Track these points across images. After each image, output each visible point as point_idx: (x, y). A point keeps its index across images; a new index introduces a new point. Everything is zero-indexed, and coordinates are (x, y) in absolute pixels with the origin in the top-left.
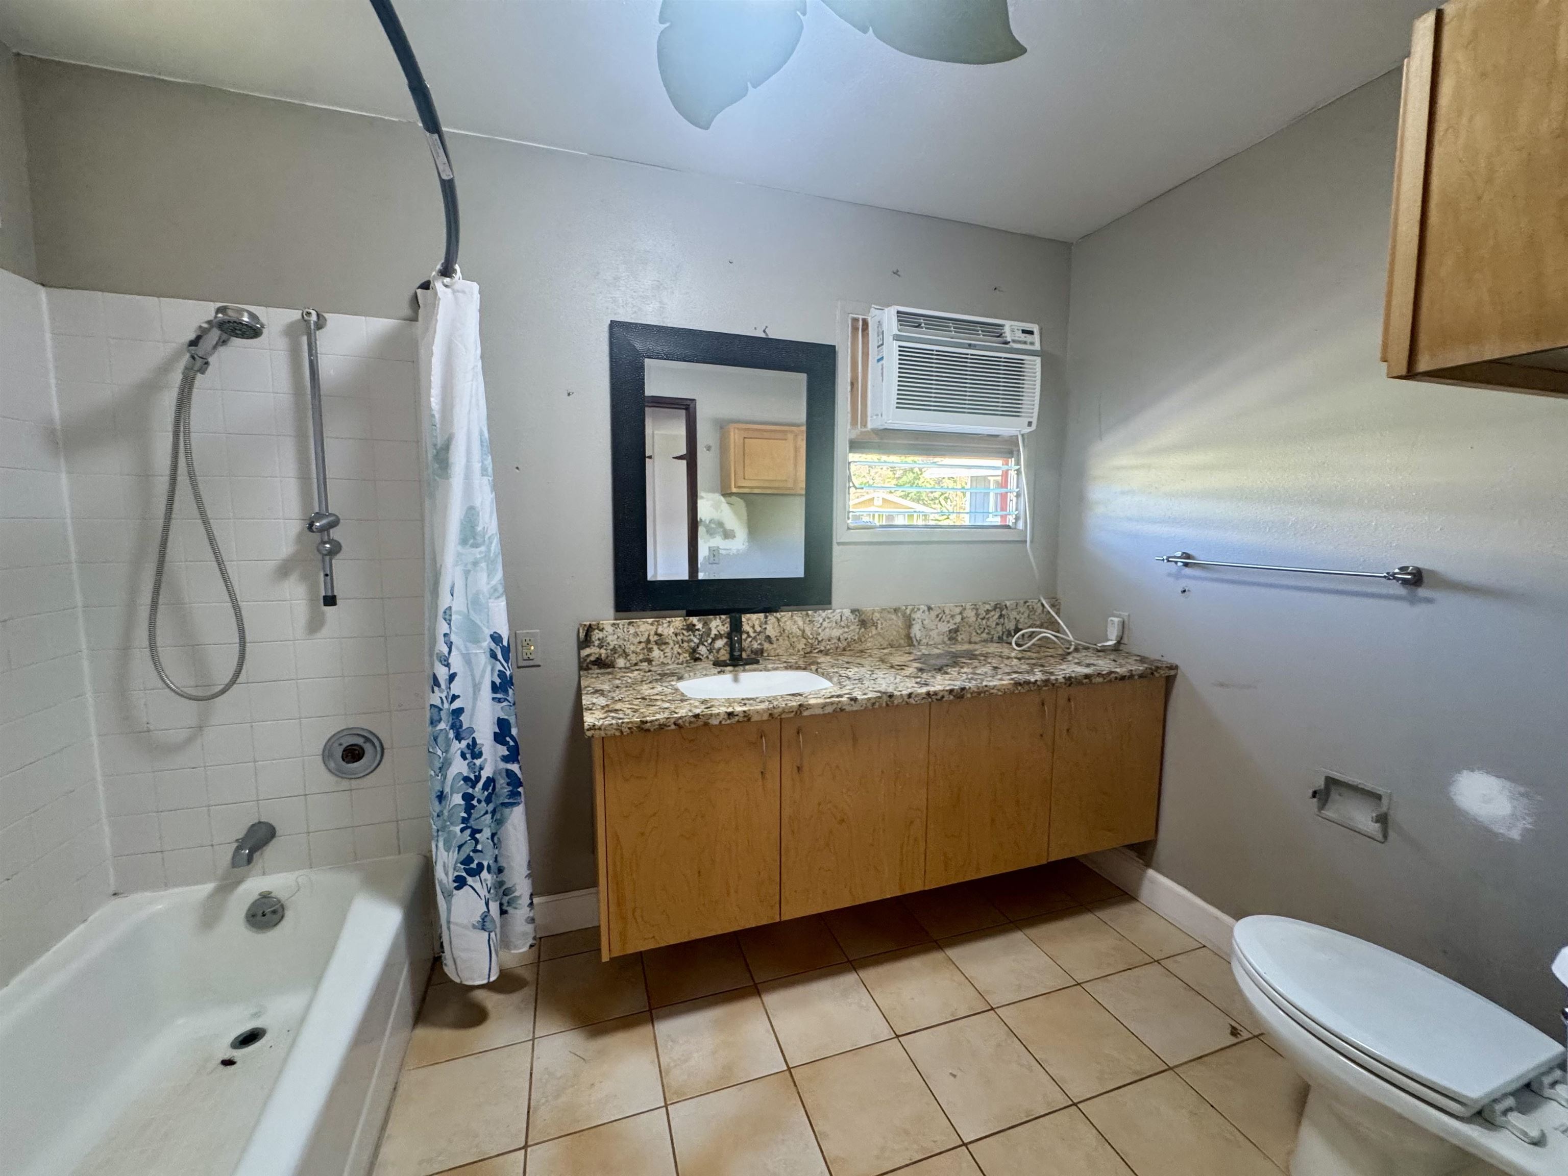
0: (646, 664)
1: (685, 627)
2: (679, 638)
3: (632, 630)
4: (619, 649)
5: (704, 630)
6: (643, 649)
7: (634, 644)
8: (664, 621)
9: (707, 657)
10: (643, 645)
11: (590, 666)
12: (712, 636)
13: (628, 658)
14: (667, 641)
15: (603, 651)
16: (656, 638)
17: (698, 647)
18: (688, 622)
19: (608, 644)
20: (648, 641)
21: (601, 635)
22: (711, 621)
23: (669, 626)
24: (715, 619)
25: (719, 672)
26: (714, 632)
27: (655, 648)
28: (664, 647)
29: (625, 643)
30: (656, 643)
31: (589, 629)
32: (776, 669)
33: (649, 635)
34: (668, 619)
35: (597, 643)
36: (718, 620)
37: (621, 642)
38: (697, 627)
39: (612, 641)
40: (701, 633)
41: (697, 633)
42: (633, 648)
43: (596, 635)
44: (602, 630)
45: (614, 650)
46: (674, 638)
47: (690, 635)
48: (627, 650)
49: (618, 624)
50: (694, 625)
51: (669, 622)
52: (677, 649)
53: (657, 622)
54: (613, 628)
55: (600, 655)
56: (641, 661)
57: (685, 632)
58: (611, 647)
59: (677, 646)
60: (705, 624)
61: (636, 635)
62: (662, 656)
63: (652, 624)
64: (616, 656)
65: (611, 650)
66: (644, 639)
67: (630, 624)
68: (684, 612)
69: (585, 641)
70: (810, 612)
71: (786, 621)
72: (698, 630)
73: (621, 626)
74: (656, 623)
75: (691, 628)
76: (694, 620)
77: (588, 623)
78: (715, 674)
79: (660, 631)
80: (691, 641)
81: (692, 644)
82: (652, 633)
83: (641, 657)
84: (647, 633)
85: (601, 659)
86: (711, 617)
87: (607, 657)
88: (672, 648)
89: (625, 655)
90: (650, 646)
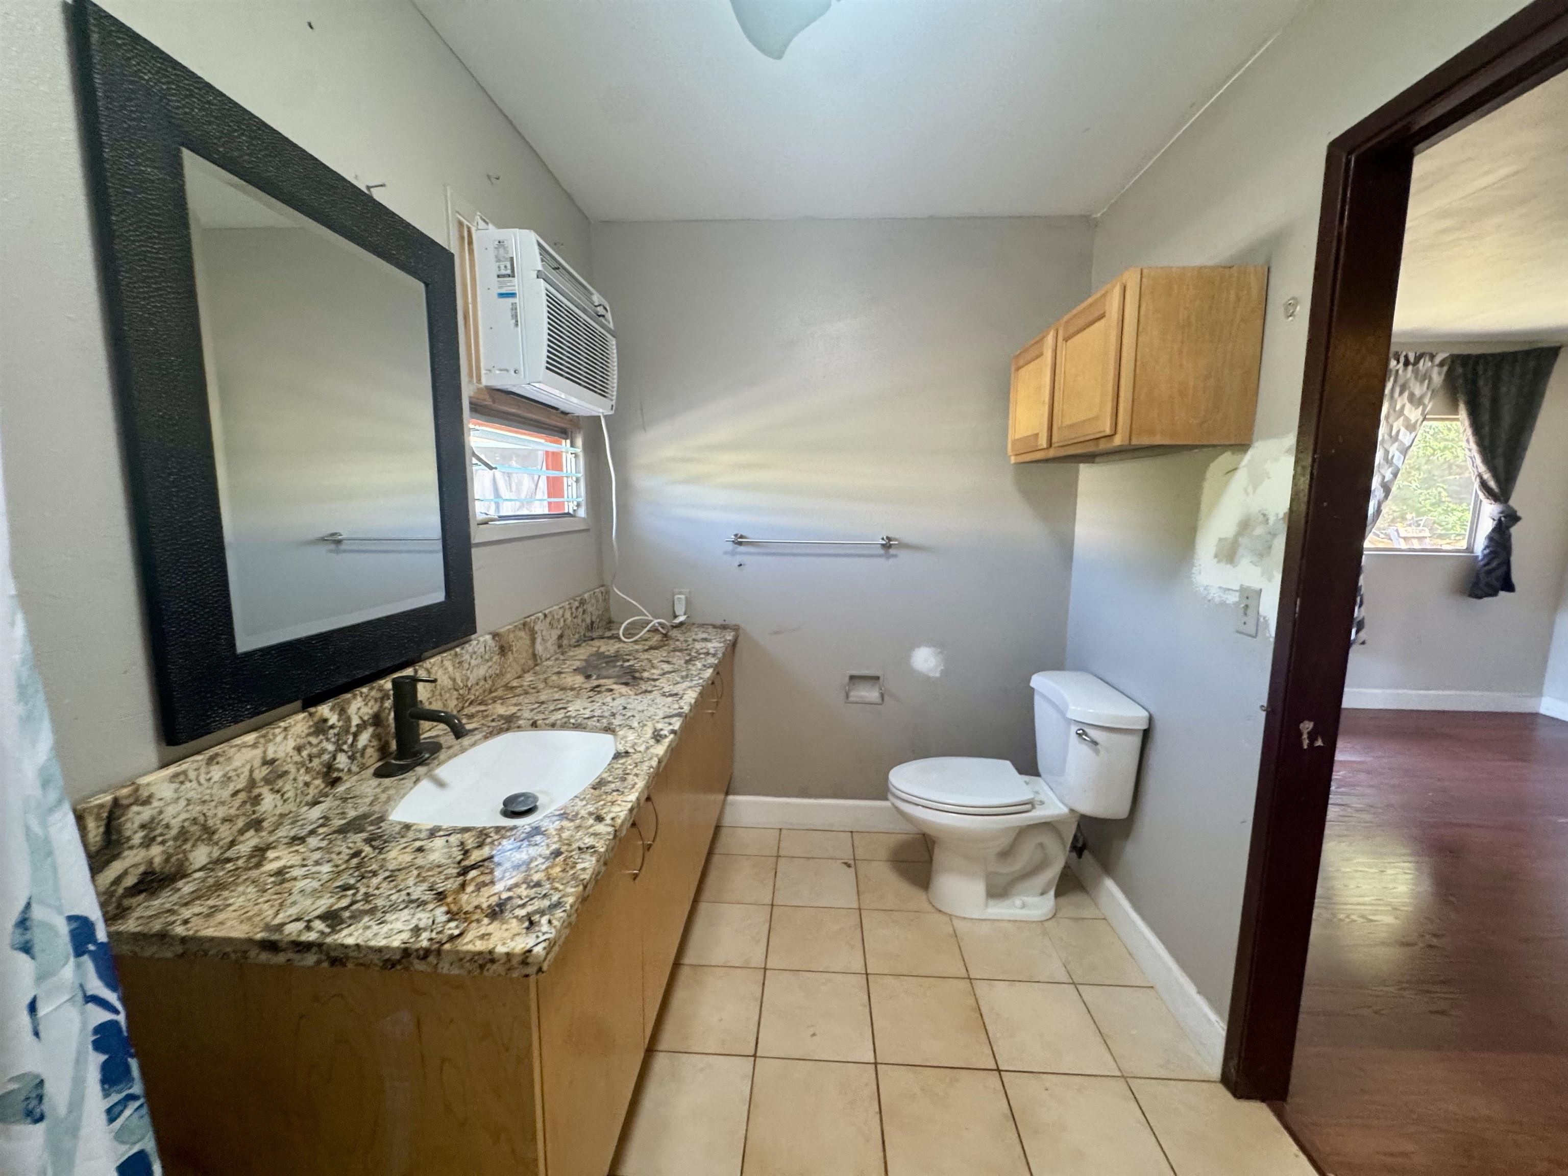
0: (251, 832)
1: (312, 730)
2: (305, 753)
3: (217, 773)
4: (194, 828)
6: (244, 803)
7: (223, 803)
8: (277, 731)
9: (349, 770)
10: (242, 796)
11: (126, 902)
12: (353, 729)
13: (216, 837)
14: (285, 768)
15: (156, 851)
16: (265, 770)
17: (335, 759)
18: (316, 719)
19: (167, 826)
20: (252, 783)
21: (146, 813)
22: (349, 702)
23: (285, 738)
24: (355, 697)
25: (415, 783)
26: (355, 721)
27: (265, 791)
28: (280, 783)
29: (205, 808)
30: (267, 781)
31: (115, 812)
33: (251, 771)
34: (282, 724)
35: (137, 839)
37: (195, 810)
38: (330, 723)
39: (175, 816)
40: (336, 731)
41: (332, 731)
42: (222, 812)
43: (138, 816)
44: (147, 802)
45: (183, 835)
46: (297, 758)
48: (210, 823)
49: (185, 773)
51: (286, 729)
52: (304, 777)
53: (264, 736)
54: (174, 786)
55: (150, 862)
56: (242, 832)
58: (174, 832)
59: (302, 771)
60: (342, 712)
61: (227, 779)
62: (280, 803)
63: (255, 746)
64: (188, 846)
65: (175, 839)
66: (241, 783)
67: (211, 760)
68: (298, 704)
69: (107, 846)
70: (458, 650)
71: (436, 672)
72: (332, 727)
73: (192, 775)
74: (262, 740)
77: (107, 798)
78: (411, 789)
79: (270, 755)
80: (323, 751)
81: (326, 757)
82: (257, 763)
83: (240, 823)
84: (248, 767)
85: (153, 873)
87: (167, 860)
88: (295, 779)
89: (208, 832)
90: (256, 792)
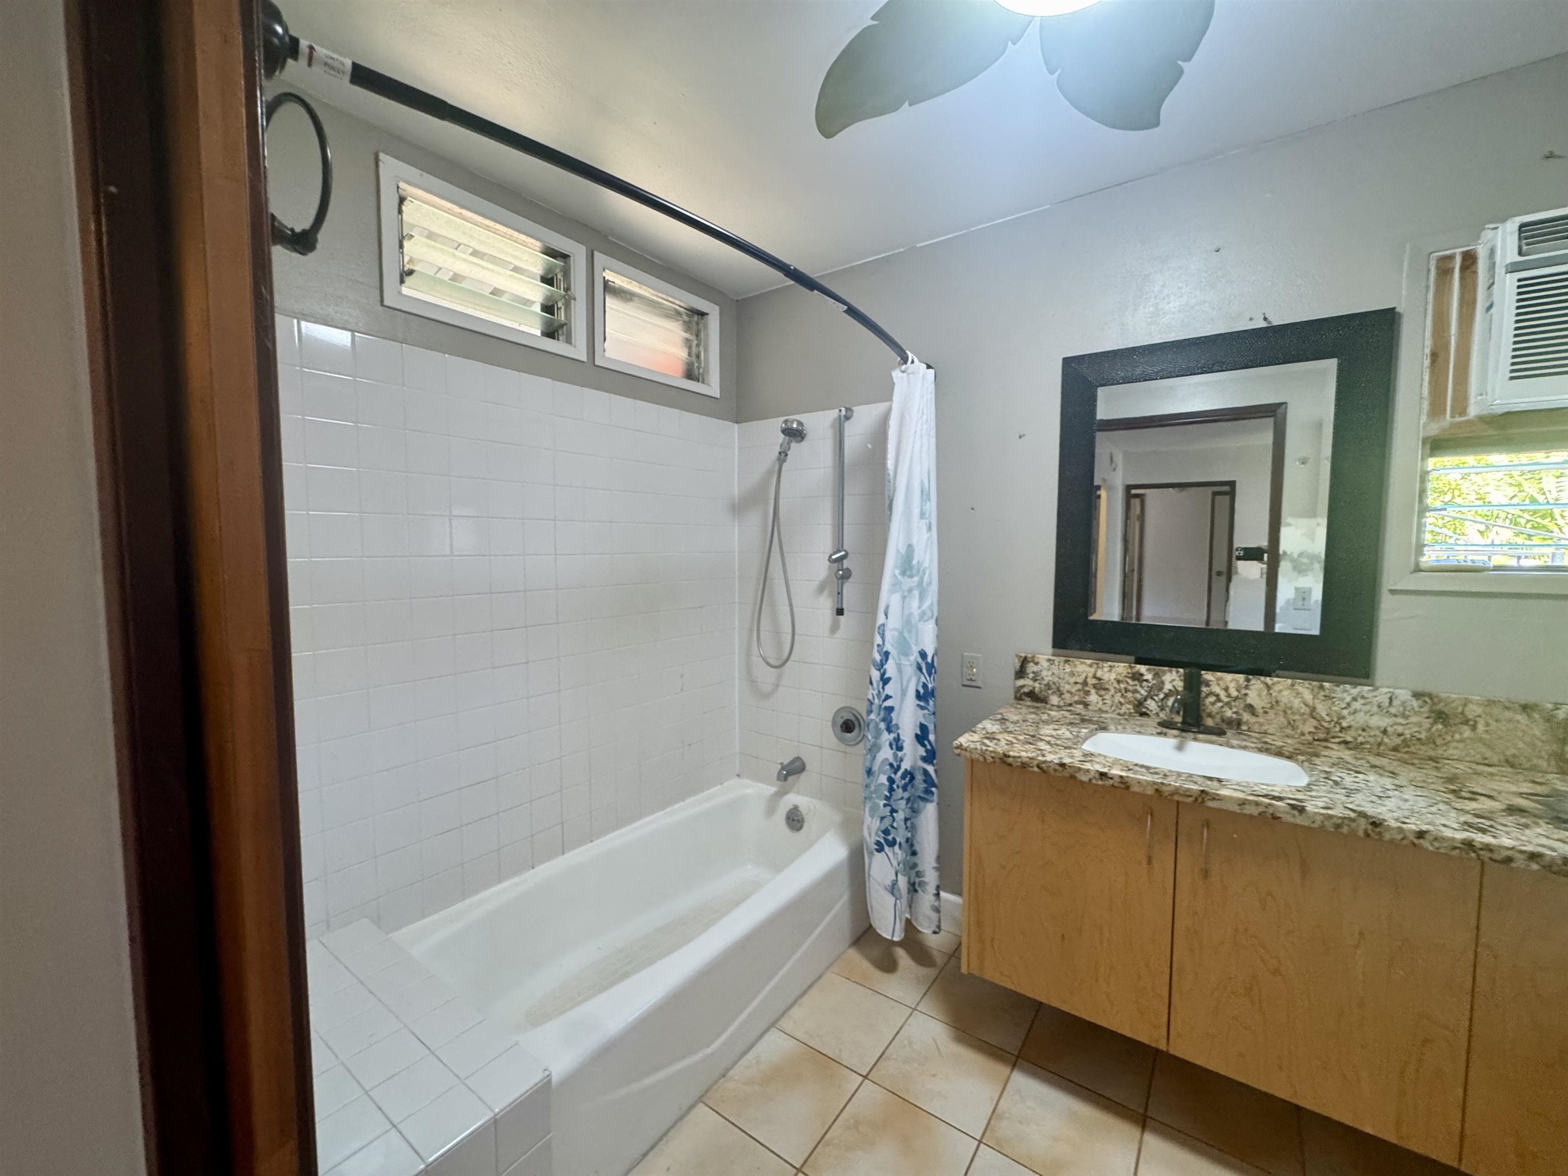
0: (1081, 706)
1: (1130, 675)
2: (1122, 686)
3: (1068, 669)
4: (1053, 686)
5: (1154, 682)
6: (1079, 690)
7: (1069, 684)
8: (1105, 665)
9: (1157, 714)
10: (1079, 686)
11: (1023, 697)
12: (1166, 690)
13: (1063, 696)
14: (1107, 686)
15: (1037, 685)
16: (1094, 681)
17: (1145, 700)
18: (1134, 670)
19: (1043, 678)
20: (1085, 683)
21: (1035, 668)
22: (1164, 673)
23: (1110, 671)
24: (1171, 671)
25: (1159, 734)
26: (1168, 687)
27: (1093, 691)
28: (1102, 692)
29: (1060, 681)
30: (1094, 686)
31: (1024, 661)
32: (1245, 748)
33: (1086, 678)
34: (1110, 663)
35: (1031, 676)
36: (1174, 673)
37: (1056, 679)
38: (1145, 678)
39: (1047, 676)
40: (1150, 685)
41: (1145, 684)
42: (1067, 687)
43: (1031, 668)
44: (1037, 664)
45: (1048, 686)
46: (1116, 685)
47: (1136, 685)
48: (1061, 689)
49: (1054, 661)
50: (1142, 675)
51: (1110, 666)
52: (1118, 697)
53: (1097, 664)
54: (1048, 664)
55: (1034, 688)
56: (1077, 703)
57: (1129, 681)
58: (1045, 682)
59: (1119, 694)
60: (1157, 675)
61: (1072, 674)
62: (1101, 703)
63: (1091, 666)
64: (1050, 692)
65: (1045, 685)
66: (1080, 680)
67: (1066, 661)
68: (1132, 658)
69: (1021, 673)
70: (1326, 685)
71: (1280, 691)
72: (1147, 681)
73: (1056, 663)
74: (1095, 666)
75: (1138, 677)
76: (1142, 669)
77: (1023, 655)
78: (1152, 734)
79: (1099, 674)
80: (1136, 691)
81: (1138, 696)
82: (1090, 675)
83: (1076, 698)
84: (1085, 674)
85: (1034, 693)
86: (1166, 668)
87: (1041, 691)
88: (1113, 696)
89: (1061, 694)
90: (1087, 689)
